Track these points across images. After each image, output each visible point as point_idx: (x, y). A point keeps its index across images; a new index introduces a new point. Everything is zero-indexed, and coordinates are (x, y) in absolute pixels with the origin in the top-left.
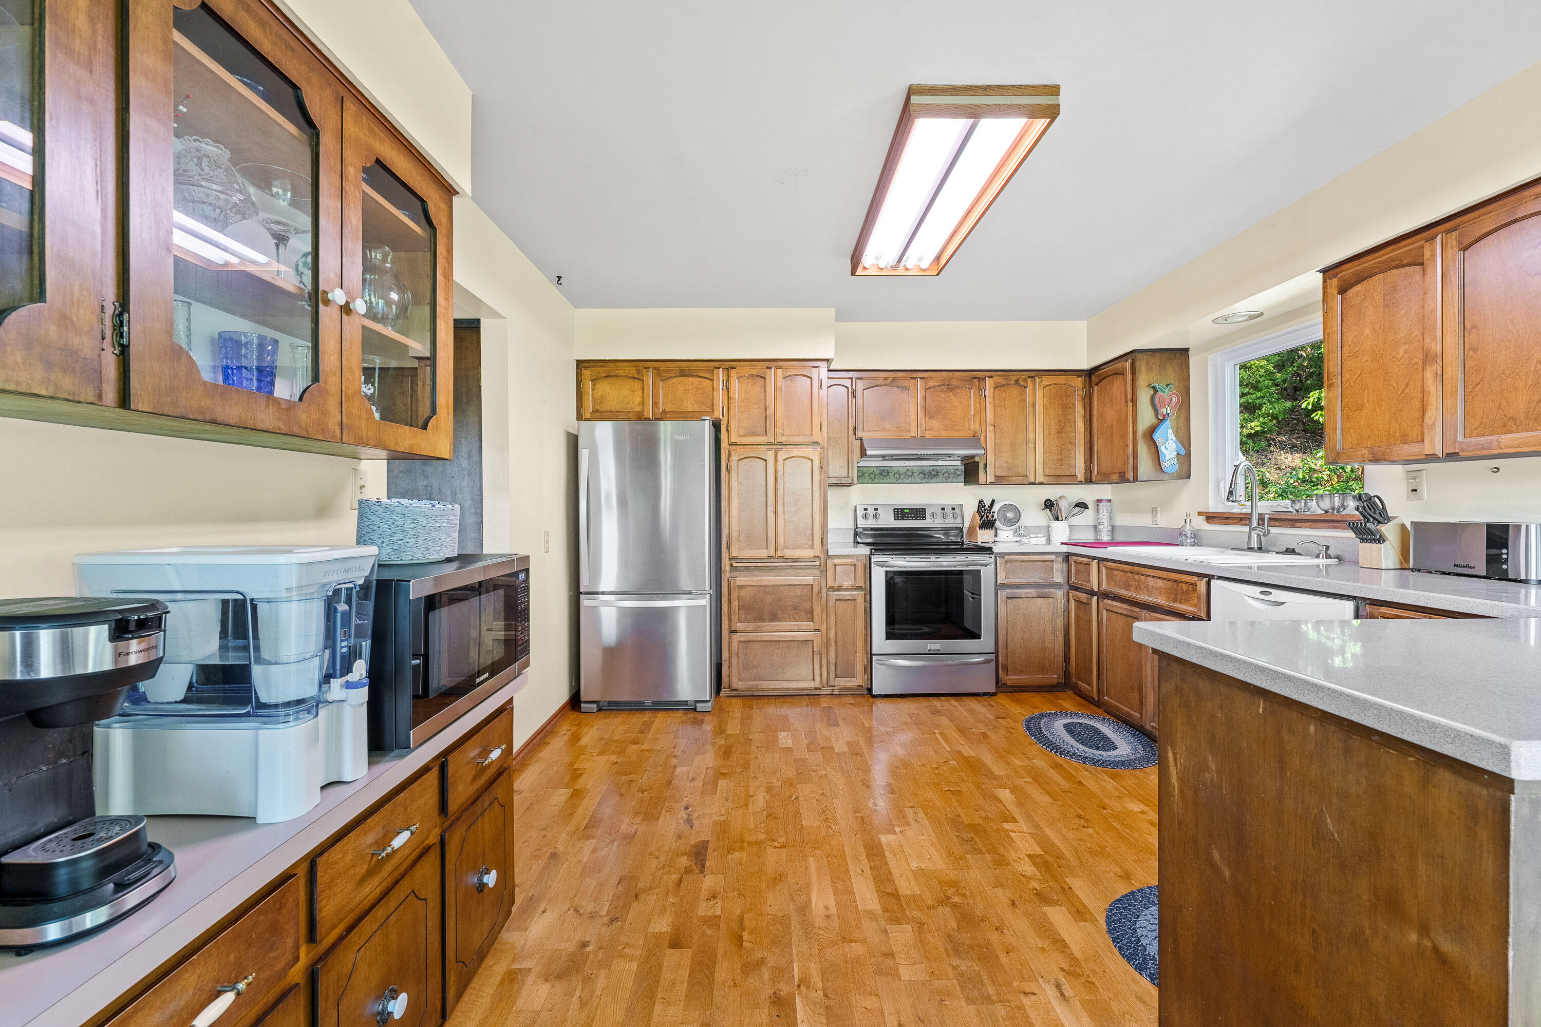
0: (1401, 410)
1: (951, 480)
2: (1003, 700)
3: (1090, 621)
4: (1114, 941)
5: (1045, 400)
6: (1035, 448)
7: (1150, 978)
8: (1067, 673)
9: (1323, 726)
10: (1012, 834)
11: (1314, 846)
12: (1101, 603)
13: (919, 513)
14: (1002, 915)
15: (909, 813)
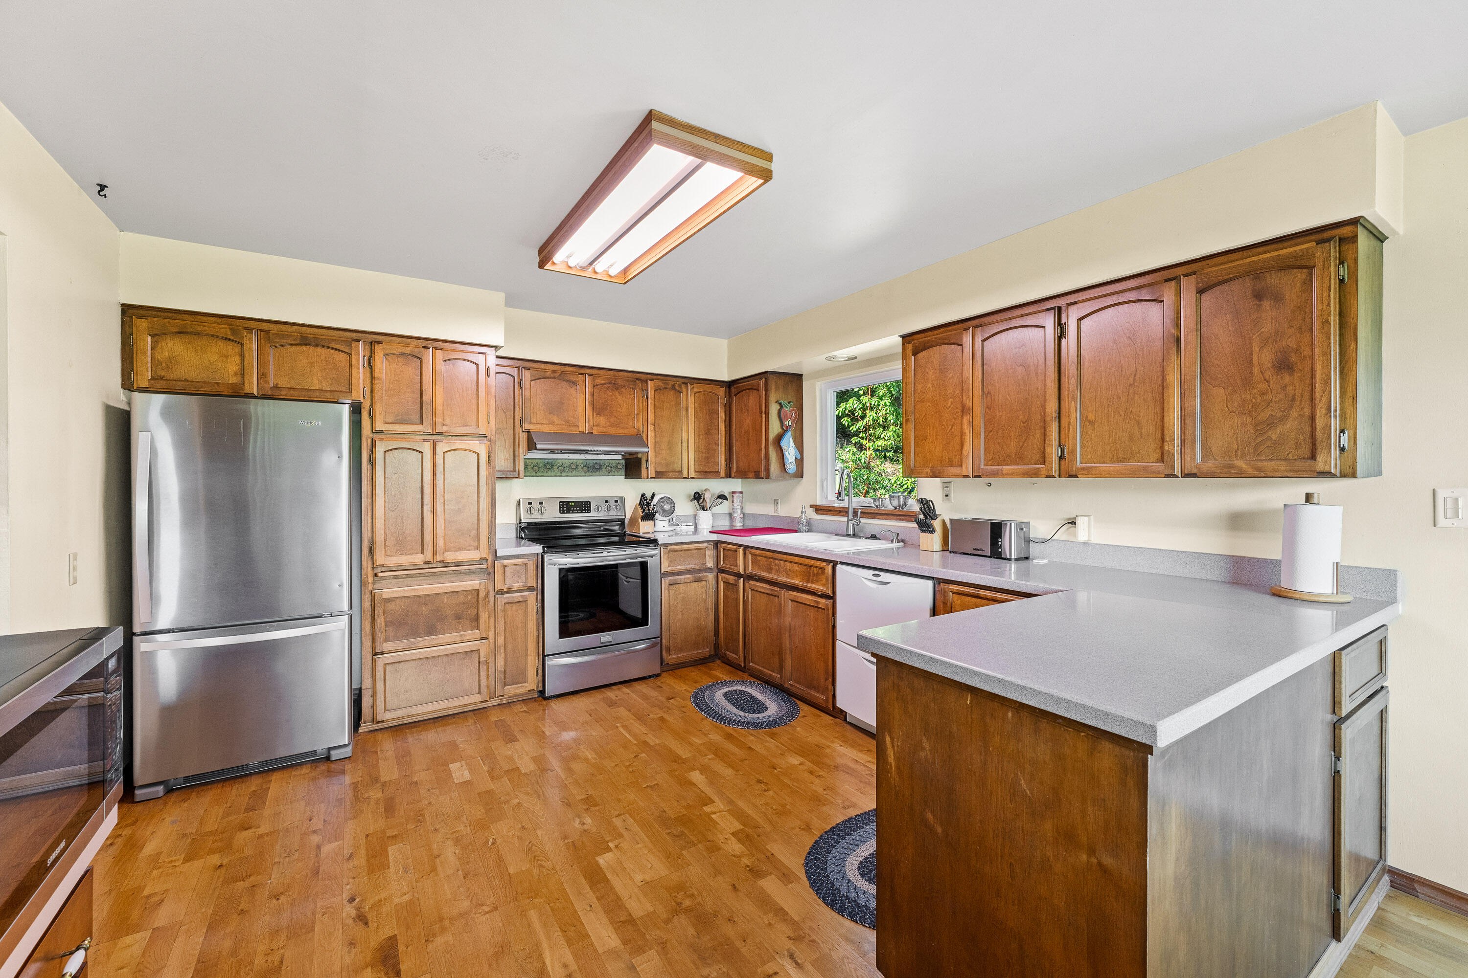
0: (948, 443)
1: (614, 474)
2: (669, 681)
3: (737, 599)
4: (817, 894)
5: (696, 405)
6: (688, 447)
7: (850, 917)
8: (716, 646)
9: (1018, 713)
10: (713, 816)
11: (1011, 801)
12: (747, 584)
13: (584, 506)
14: (729, 904)
15: (618, 822)
